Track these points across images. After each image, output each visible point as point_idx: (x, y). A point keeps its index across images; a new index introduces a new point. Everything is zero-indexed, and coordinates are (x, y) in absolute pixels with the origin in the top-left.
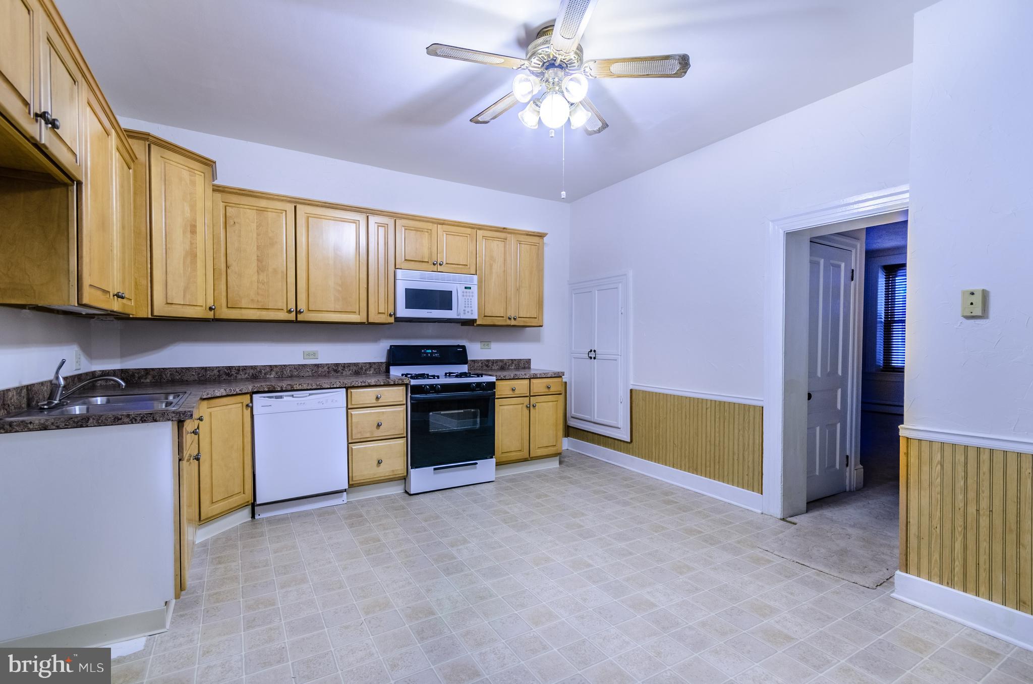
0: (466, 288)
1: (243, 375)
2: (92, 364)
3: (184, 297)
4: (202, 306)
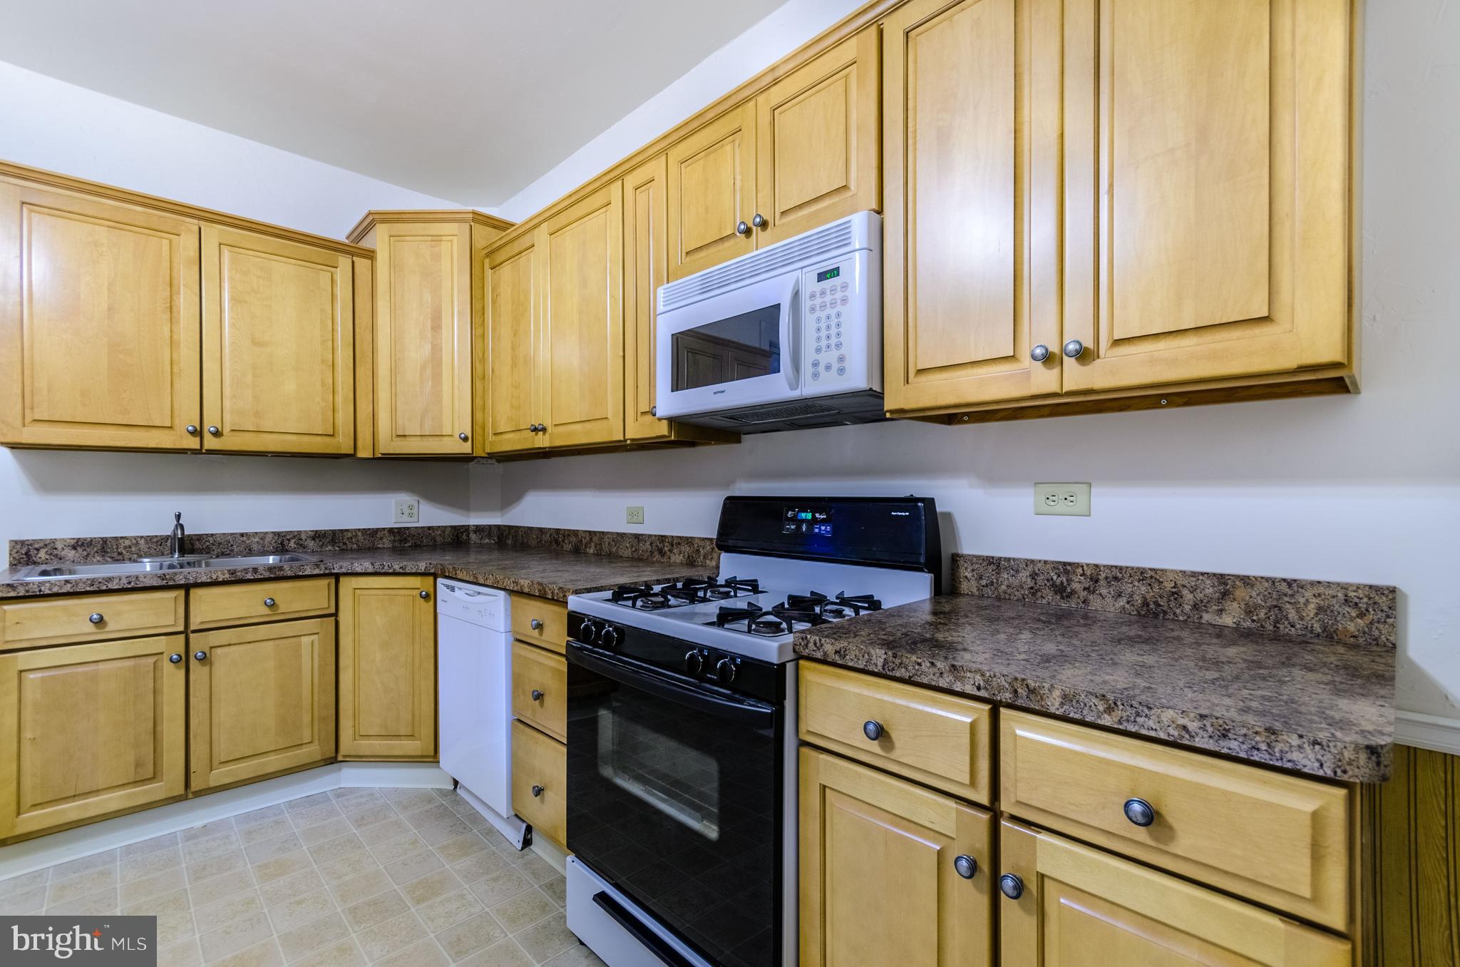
0: (822, 277)
2: (469, 517)
3: (422, 424)
4: (452, 435)
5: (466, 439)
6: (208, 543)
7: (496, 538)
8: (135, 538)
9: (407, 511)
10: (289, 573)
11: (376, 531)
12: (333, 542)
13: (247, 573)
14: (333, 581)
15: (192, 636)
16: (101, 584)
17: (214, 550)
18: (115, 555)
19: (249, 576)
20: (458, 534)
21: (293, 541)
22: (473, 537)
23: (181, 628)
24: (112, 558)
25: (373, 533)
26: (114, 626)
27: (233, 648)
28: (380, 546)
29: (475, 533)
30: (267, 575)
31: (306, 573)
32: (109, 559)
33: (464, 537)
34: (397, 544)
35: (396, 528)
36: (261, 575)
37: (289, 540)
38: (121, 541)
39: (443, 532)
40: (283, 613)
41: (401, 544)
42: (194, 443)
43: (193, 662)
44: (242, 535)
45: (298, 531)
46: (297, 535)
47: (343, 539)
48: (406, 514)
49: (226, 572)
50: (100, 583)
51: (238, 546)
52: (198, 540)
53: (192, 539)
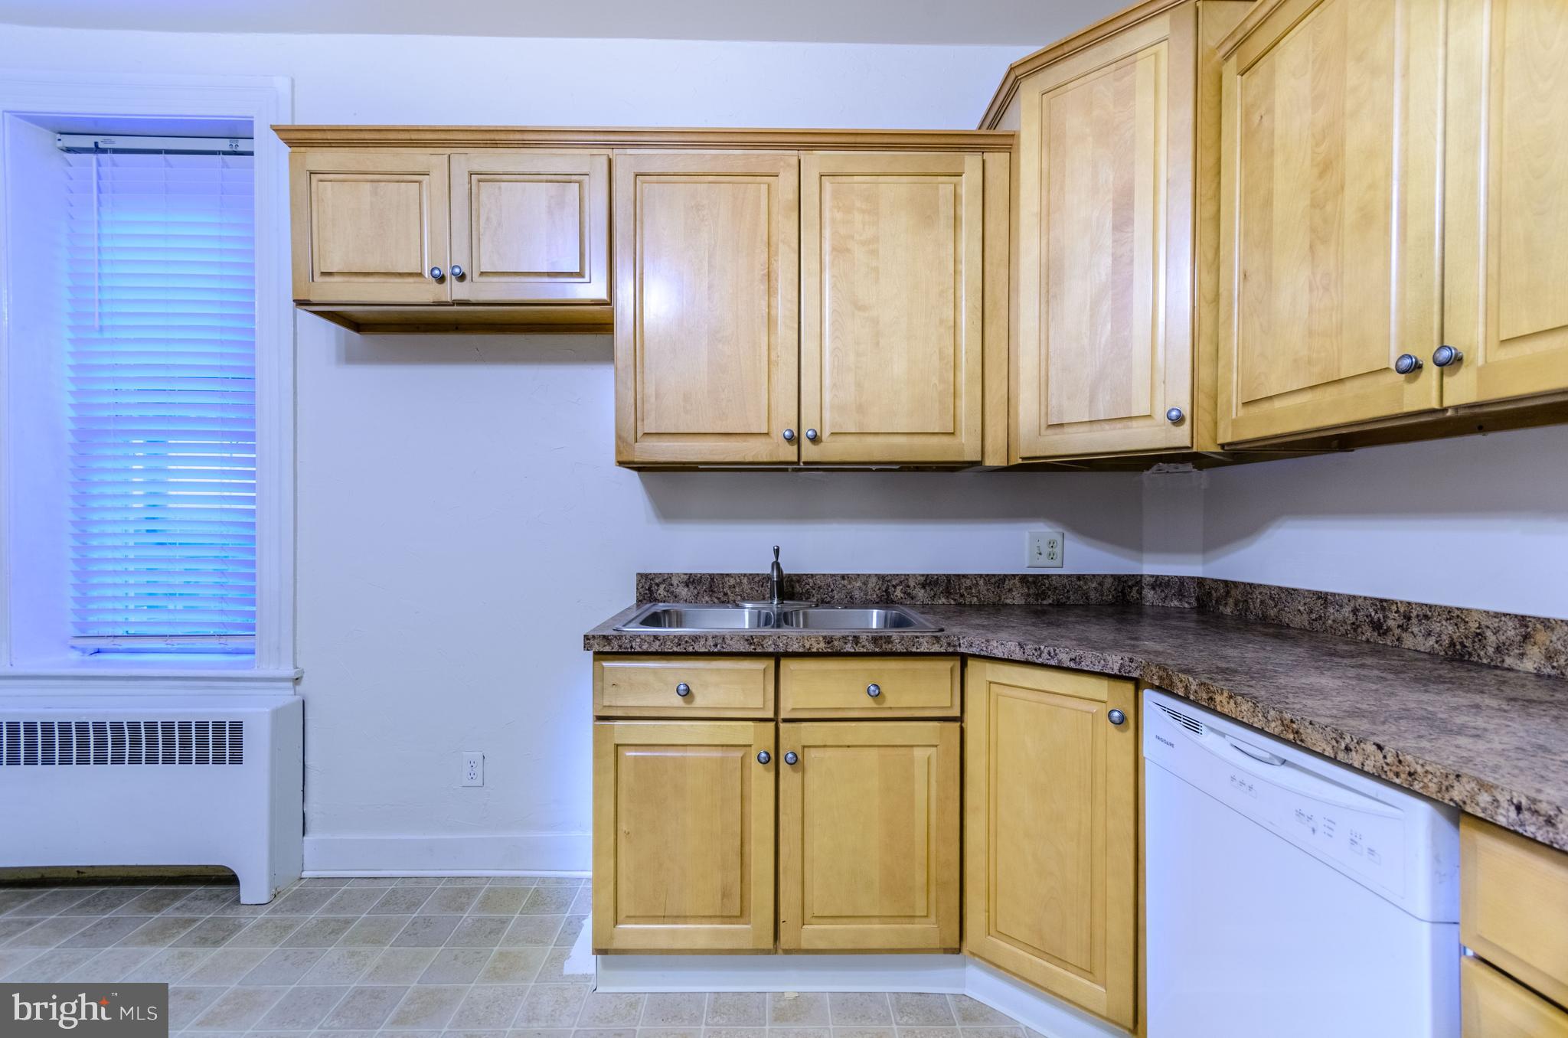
1: (1420, 639)
2: (1141, 561)
3: (1092, 400)
4: (1150, 416)
5: (1178, 421)
6: (808, 587)
7: (1193, 600)
8: (739, 576)
9: (1046, 550)
10: (900, 648)
11: (1004, 578)
12: (948, 593)
13: (846, 643)
14: (958, 664)
15: (782, 726)
16: (688, 644)
17: (813, 596)
18: (721, 595)
19: (849, 648)
20: (1124, 587)
21: (899, 588)
22: (1149, 595)
23: (770, 714)
24: (719, 599)
25: (999, 581)
26: (703, 700)
27: (830, 752)
28: (1008, 601)
29: (1153, 588)
30: (871, 648)
31: (922, 650)
32: (716, 600)
33: (1134, 593)
34: (1031, 600)
35: (1031, 576)
36: (863, 647)
37: (895, 587)
38: (726, 579)
39: (1101, 584)
40: (891, 708)
41: (1037, 600)
42: (788, 453)
43: (783, 764)
44: (843, 577)
45: (905, 575)
46: (904, 580)
47: (959, 590)
48: (1045, 555)
49: (821, 639)
50: (686, 642)
51: (839, 592)
52: (798, 581)
53: (792, 580)
